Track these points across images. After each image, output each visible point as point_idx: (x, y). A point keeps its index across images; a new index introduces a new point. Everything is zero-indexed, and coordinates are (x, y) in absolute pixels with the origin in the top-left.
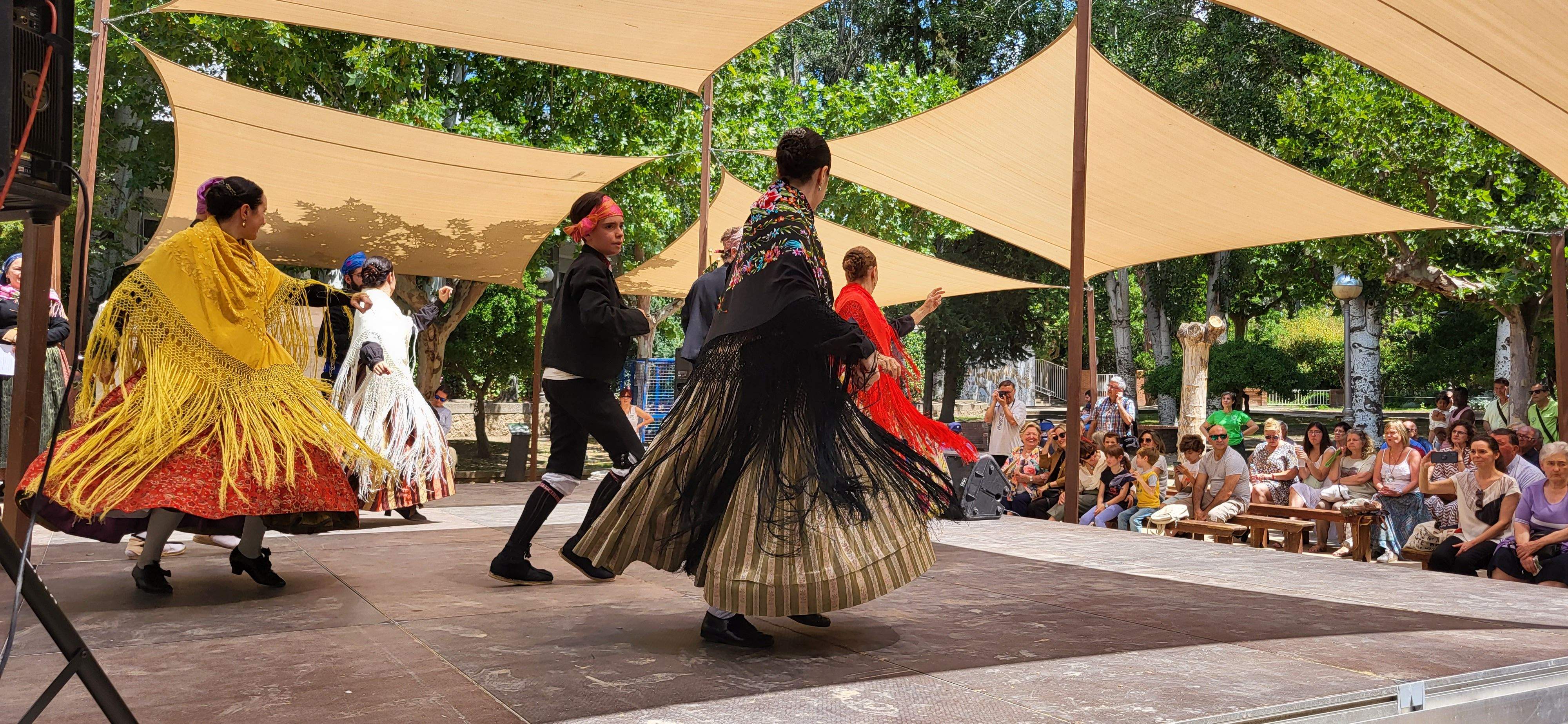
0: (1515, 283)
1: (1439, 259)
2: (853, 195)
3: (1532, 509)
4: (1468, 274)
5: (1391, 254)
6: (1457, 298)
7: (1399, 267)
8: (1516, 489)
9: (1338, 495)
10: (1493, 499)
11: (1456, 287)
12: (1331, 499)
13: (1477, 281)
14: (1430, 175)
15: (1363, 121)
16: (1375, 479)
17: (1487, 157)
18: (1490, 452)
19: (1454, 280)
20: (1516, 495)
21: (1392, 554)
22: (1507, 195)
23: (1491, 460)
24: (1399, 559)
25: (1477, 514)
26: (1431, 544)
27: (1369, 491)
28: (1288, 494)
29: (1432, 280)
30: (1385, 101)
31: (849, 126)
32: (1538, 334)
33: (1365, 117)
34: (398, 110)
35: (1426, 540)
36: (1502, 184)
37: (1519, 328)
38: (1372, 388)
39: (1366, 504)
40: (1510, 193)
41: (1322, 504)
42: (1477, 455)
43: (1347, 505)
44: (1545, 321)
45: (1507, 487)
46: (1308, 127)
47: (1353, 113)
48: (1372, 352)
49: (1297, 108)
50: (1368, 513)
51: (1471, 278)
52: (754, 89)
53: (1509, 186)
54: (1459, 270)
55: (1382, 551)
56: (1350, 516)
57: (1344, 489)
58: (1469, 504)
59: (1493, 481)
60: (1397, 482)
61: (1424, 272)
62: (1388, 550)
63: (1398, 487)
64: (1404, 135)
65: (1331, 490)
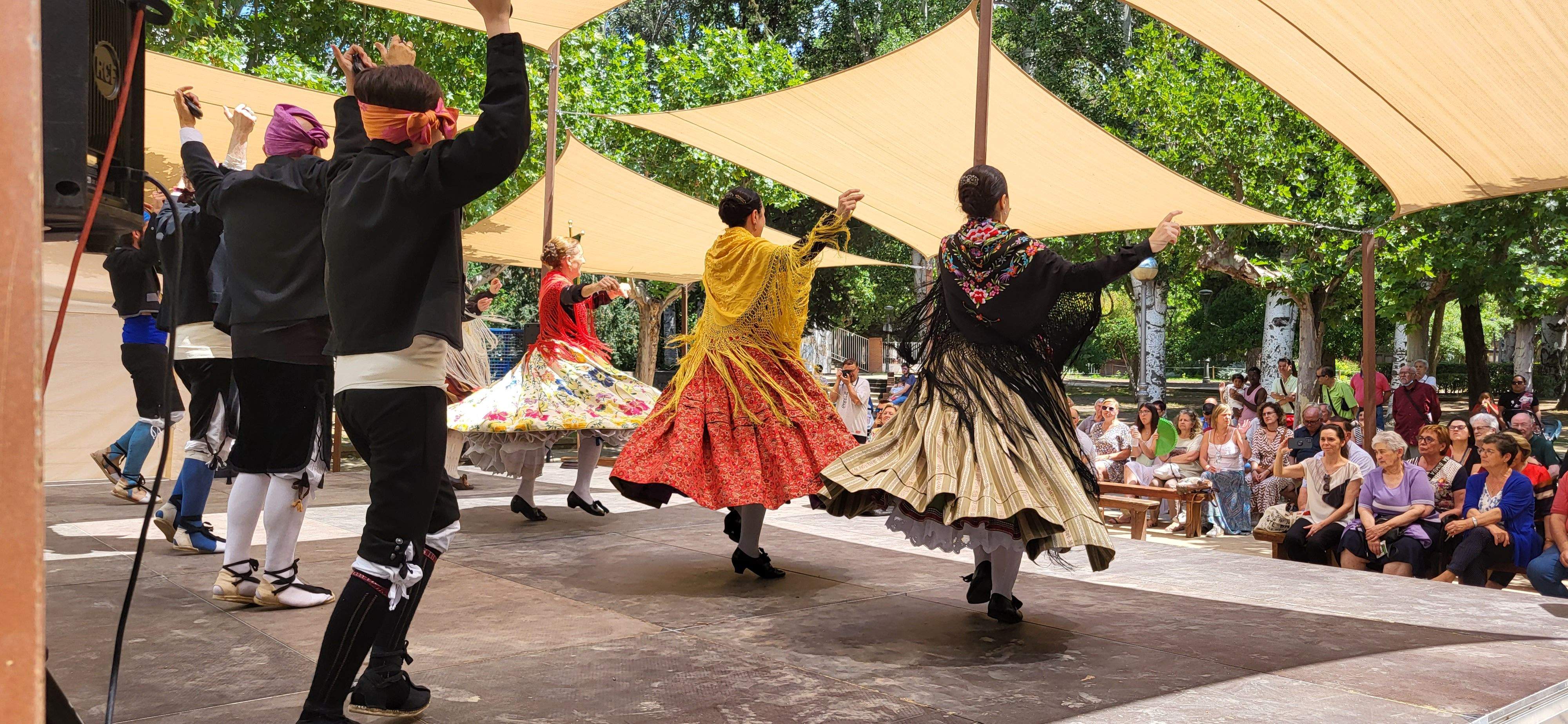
0: (1307, 272)
1: (1243, 249)
2: (688, 162)
3: (1374, 494)
4: (1266, 263)
5: (1200, 242)
6: (1259, 285)
7: (1210, 255)
8: (1359, 475)
9: (1170, 474)
10: (1339, 484)
11: (1259, 276)
12: (1164, 477)
13: (1275, 270)
14: (1239, 169)
15: (1183, 116)
16: (1202, 459)
17: (1291, 155)
18: (1338, 440)
19: (1257, 269)
20: (1359, 481)
21: (1219, 529)
22: (1300, 191)
23: (1338, 447)
24: (1225, 534)
25: (1324, 497)
26: (1282, 526)
27: (1197, 469)
28: (1122, 472)
29: (1238, 268)
30: (1205, 98)
31: (686, 92)
32: (1325, 320)
33: (1186, 112)
34: (195, 49)
35: (1277, 522)
36: (1297, 181)
37: (1308, 314)
38: (1158, 363)
39: (1199, 483)
40: (1304, 190)
41: (1156, 482)
42: (1326, 442)
43: (1183, 484)
44: (1331, 308)
45: (1351, 473)
46: (1129, 118)
47: (1175, 107)
48: (1159, 329)
49: (1120, 99)
50: (1201, 492)
51: (1270, 267)
52: (587, 47)
53: (1302, 183)
54: (1259, 260)
55: (1211, 526)
56: (1184, 494)
57: (1176, 467)
58: (1318, 487)
59: (1338, 468)
60: (1224, 461)
61: (1231, 260)
62: (1216, 525)
63: (1222, 466)
64: (1219, 131)
65: (1164, 470)
